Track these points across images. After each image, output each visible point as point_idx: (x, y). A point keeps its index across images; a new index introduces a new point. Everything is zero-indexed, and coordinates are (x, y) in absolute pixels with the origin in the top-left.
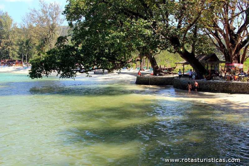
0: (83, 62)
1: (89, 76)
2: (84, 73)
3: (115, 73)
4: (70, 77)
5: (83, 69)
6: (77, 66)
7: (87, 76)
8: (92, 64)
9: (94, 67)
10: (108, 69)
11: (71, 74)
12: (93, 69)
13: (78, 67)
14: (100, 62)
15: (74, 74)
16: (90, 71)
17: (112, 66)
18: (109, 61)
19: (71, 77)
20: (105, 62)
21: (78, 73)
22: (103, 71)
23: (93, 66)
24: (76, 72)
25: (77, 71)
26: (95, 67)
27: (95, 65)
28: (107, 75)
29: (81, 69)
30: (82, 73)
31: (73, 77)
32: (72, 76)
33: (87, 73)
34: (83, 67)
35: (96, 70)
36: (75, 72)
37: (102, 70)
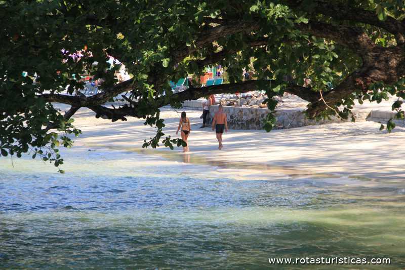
0: (120, 36)
1: (167, 142)
2: (130, 119)
3: (362, 124)
4: (25, 149)
5: (125, 85)
6: (77, 67)
7: (154, 143)
8: (186, 51)
9: (201, 74)
10: (305, 93)
11: (35, 124)
12: (194, 92)
13: (85, 77)
14: (249, 40)
15: (59, 122)
16: (176, 101)
17: (334, 64)
18: (317, 28)
19: (31, 149)
20: (287, 39)
21: (85, 121)
22: (272, 104)
23: (198, 67)
24: (72, 112)
25: (77, 103)
26: (212, 74)
27: (213, 58)
28: (297, 135)
29: (111, 87)
30: (114, 115)
31: (46, 149)
32: (40, 143)
33: (150, 122)
34: (123, 75)
35: (218, 97)
36: (62, 109)
37: (258, 96)
